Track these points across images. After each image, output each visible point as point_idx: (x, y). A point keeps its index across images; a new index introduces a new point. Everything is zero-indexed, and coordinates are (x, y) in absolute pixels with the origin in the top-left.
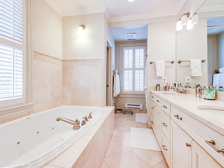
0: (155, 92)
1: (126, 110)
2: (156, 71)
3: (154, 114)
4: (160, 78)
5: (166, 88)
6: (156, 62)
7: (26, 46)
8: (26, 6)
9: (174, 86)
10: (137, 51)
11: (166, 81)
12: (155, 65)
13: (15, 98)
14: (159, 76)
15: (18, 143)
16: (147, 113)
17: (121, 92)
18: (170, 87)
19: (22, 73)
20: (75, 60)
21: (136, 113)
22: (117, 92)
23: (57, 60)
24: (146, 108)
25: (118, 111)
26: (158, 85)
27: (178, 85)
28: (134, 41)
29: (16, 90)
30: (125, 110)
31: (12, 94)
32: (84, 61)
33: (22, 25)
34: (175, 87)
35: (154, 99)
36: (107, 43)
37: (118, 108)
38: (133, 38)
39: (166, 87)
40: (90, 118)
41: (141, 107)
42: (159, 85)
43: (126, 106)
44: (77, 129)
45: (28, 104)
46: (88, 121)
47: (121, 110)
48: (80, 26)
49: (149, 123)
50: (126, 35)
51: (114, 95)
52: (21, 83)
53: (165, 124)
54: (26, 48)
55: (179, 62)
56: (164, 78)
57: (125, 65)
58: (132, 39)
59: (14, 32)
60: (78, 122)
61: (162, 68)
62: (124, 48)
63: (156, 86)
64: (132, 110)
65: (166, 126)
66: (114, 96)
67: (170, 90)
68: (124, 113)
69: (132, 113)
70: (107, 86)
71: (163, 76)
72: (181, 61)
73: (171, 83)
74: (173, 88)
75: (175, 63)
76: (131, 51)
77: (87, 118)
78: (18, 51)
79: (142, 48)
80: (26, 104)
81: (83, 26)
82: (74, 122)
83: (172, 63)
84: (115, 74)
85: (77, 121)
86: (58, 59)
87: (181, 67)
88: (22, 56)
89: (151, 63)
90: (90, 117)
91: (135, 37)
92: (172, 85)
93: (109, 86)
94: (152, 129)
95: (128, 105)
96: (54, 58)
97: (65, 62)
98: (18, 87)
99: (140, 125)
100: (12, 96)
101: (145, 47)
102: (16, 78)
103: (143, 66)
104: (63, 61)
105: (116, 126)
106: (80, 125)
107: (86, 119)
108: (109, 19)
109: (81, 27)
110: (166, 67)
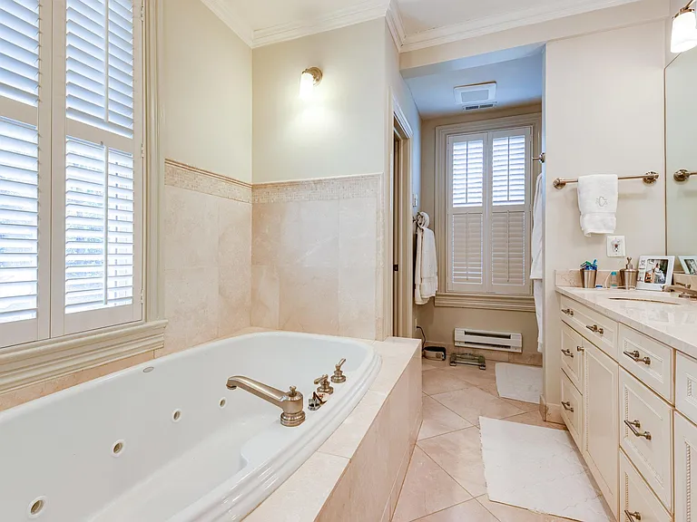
0: (577, 292)
1: (461, 350)
2: (578, 214)
3: (574, 377)
4: (597, 238)
5: (621, 279)
6: (580, 178)
7: (144, 145)
8: (143, 19)
9: (657, 270)
10: (500, 145)
11: (622, 251)
12: (575, 191)
13: (111, 305)
14: (592, 234)
15: (117, 448)
16: (541, 366)
17: (443, 288)
18: (642, 276)
19: (130, 228)
20: (292, 184)
21: (497, 364)
22: (427, 289)
23: (234, 186)
24: (539, 349)
25: (433, 354)
26: (587, 266)
27: (678, 268)
28: (490, 112)
29: (116, 279)
30: (456, 351)
31: (103, 292)
32: (318, 186)
33: (132, 78)
34: (665, 272)
35: (574, 320)
36: (396, 124)
37: (432, 343)
38: (483, 102)
39: (622, 272)
40: (338, 381)
41: (515, 342)
42: (594, 268)
43: (460, 336)
44: (294, 424)
45: (149, 324)
46: (331, 391)
47: (443, 349)
48: (307, 71)
49: (553, 407)
50: (459, 92)
51: (416, 300)
52: (130, 260)
53: (638, 425)
54: (144, 148)
55: (681, 178)
56: (612, 239)
57: (454, 196)
58: (482, 107)
59: (109, 101)
60: (296, 398)
61: (606, 203)
62: (450, 138)
63: (582, 271)
64: (481, 353)
65: (649, 437)
66: (419, 302)
67: (642, 284)
68: (453, 362)
69: (482, 363)
70: (396, 268)
71: (612, 232)
72: (689, 171)
73: (646, 258)
74: (653, 278)
75: (660, 181)
76: (476, 147)
77: (329, 380)
78: (122, 162)
79: (516, 135)
80: (142, 324)
81: (317, 73)
82: (285, 398)
83: (650, 180)
84: (421, 227)
85: (293, 394)
86: (239, 183)
87: (689, 194)
88: (130, 175)
89: (560, 185)
90: (339, 377)
91: (493, 96)
92: (647, 267)
93: (401, 268)
94: (566, 429)
95: (466, 333)
96: (229, 180)
97: (261, 190)
98: (121, 271)
99: (515, 411)
100: (103, 299)
101: (528, 129)
102: (116, 242)
103: (523, 198)
104: (254, 187)
105: (426, 407)
106: (306, 408)
107: (325, 383)
108: (403, 40)
109: (310, 76)
110: (621, 197)
